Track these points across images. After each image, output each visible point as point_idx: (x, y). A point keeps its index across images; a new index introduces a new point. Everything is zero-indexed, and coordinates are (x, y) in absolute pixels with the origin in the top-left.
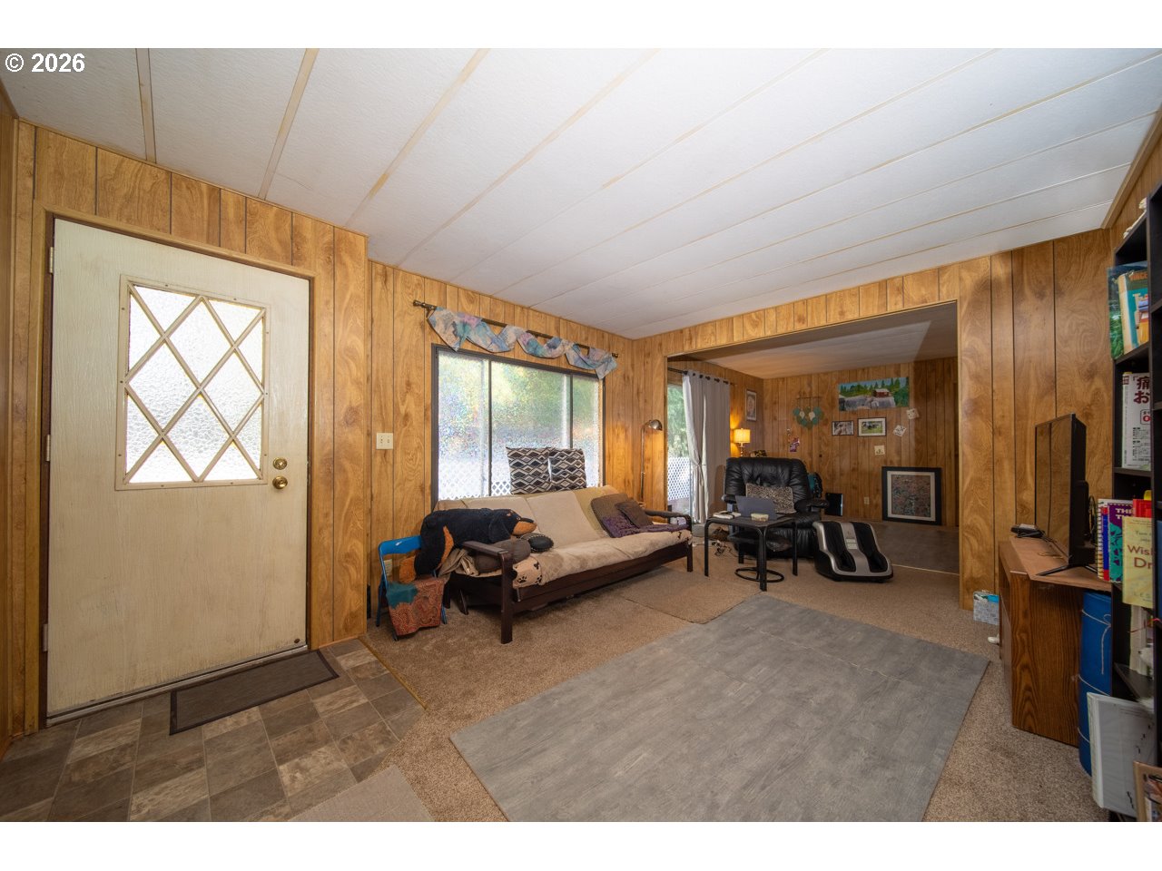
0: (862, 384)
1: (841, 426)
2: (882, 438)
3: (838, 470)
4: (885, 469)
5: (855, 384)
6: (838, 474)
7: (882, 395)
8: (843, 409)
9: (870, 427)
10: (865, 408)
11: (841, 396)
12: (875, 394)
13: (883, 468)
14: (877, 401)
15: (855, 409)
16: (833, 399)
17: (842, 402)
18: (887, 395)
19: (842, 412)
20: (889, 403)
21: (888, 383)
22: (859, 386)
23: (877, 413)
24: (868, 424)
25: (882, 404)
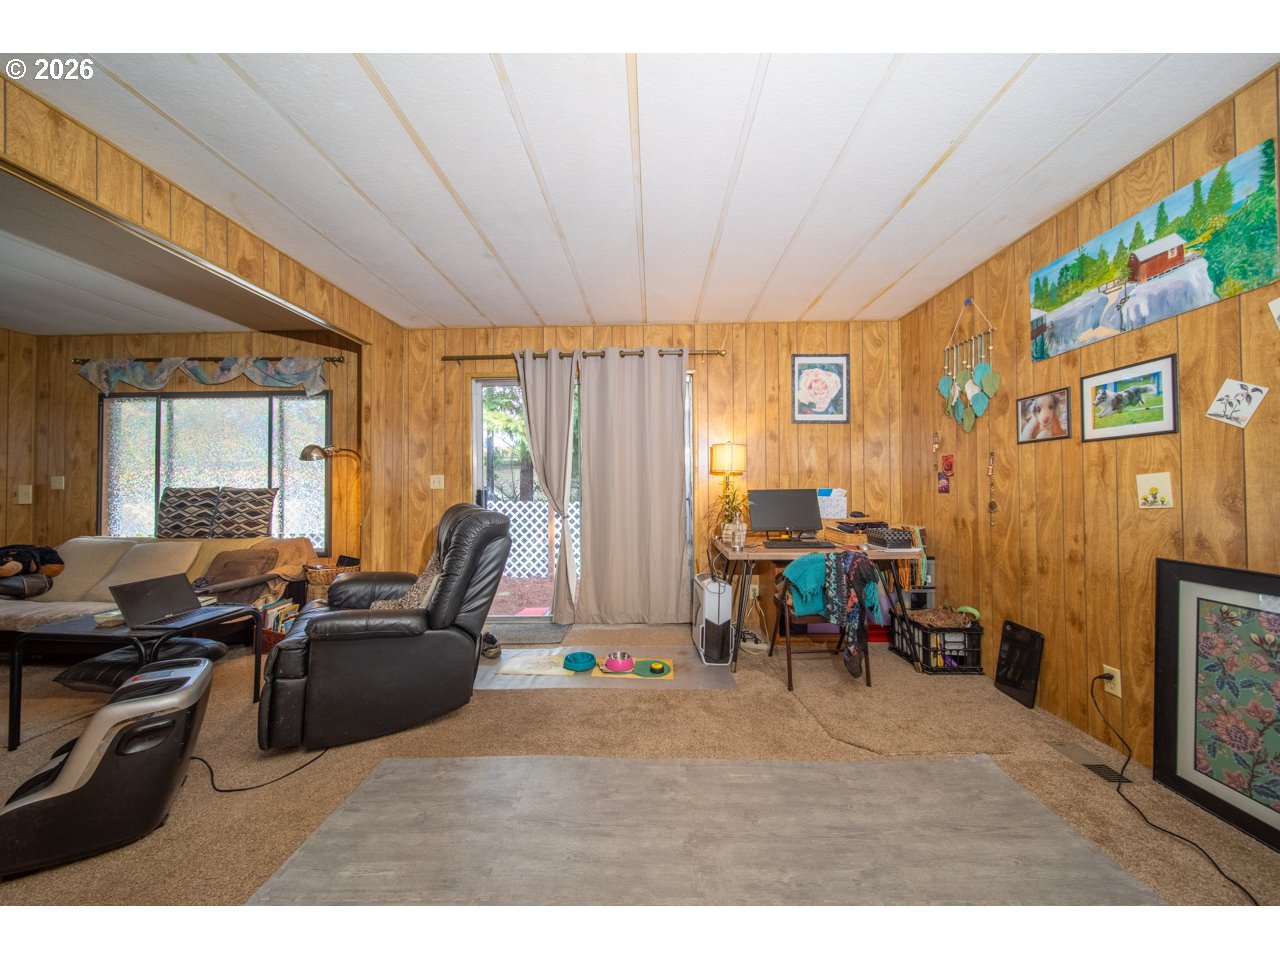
0: (1091, 249)
1: (1037, 410)
2: (1165, 441)
3: (1033, 556)
4: (1169, 575)
5: (1071, 258)
6: (1034, 569)
7: (1160, 264)
8: (1041, 355)
9: (1118, 404)
10: (1104, 332)
11: (1035, 314)
12: (1135, 270)
13: (1161, 563)
14: (1141, 296)
15: (1072, 345)
16: (1019, 327)
17: (1039, 329)
18: (1180, 259)
19: (1042, 365)
20: (1186, 291)
21: (1179, 206)
22: (1083, 260)
23: (1142, 343)
24: (1111, 394)
25: (1160, 301)
